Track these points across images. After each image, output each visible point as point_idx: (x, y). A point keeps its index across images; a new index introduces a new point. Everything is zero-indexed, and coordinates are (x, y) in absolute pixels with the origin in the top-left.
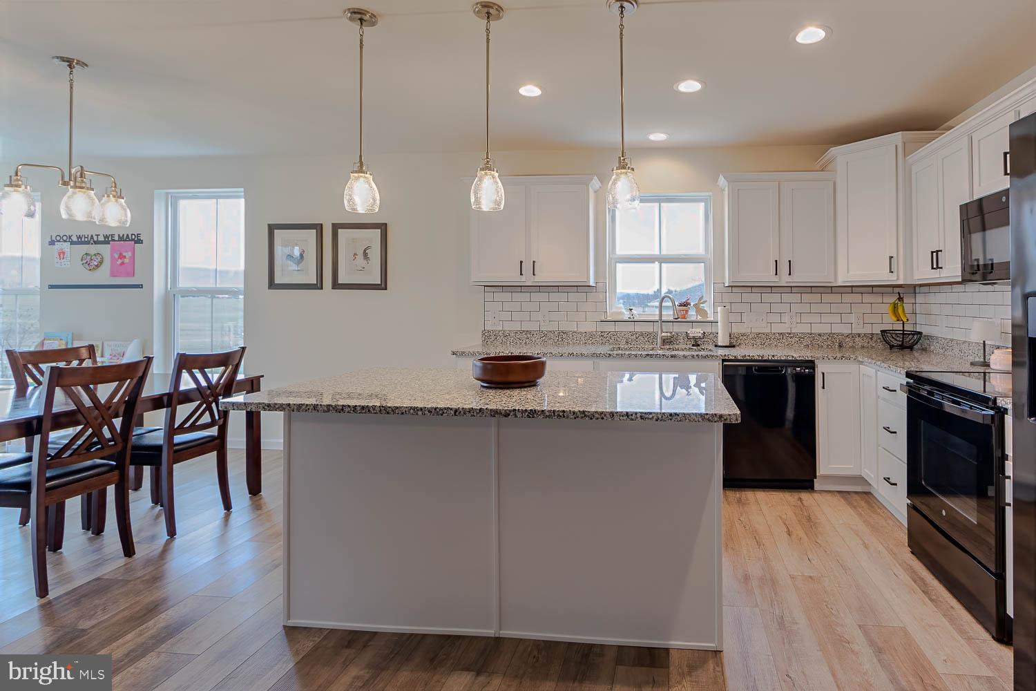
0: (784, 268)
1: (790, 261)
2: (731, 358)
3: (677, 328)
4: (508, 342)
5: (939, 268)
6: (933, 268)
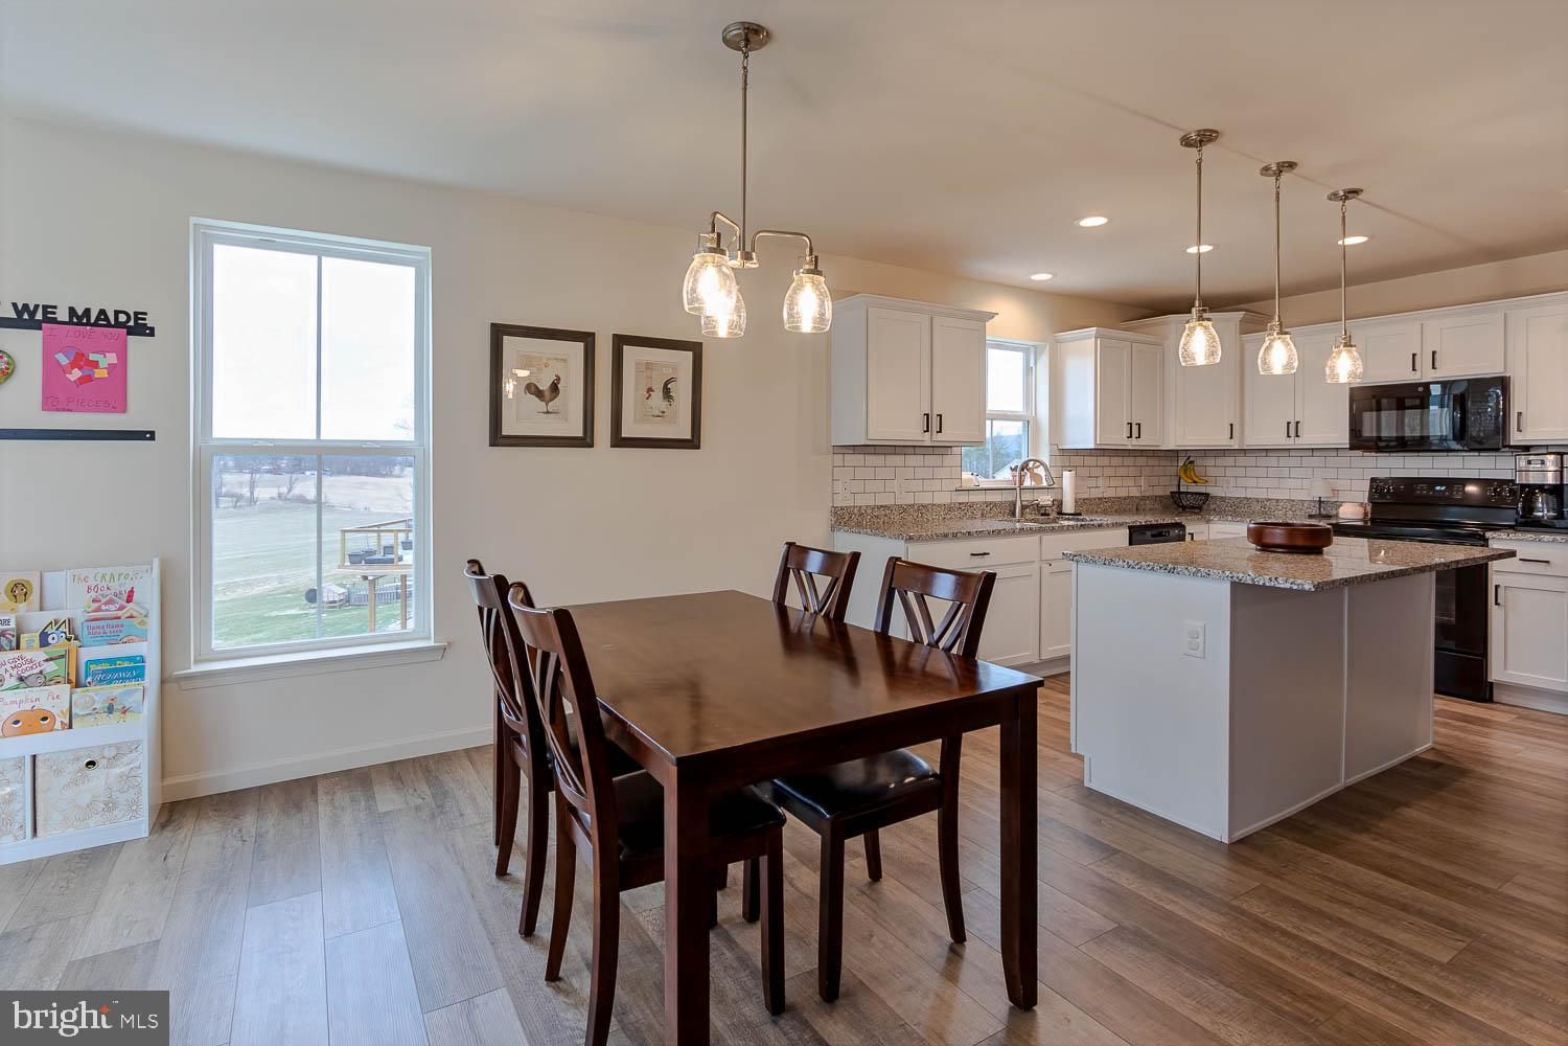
1: (1138, 424)
5: (1297, 436)
6: (1288, 436)
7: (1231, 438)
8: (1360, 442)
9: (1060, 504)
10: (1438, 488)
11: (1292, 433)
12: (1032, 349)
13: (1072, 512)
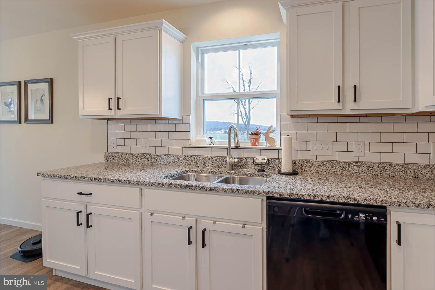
0: (349, 94)
1: (355, 86)
2: (275, 195)
3: (247, 155)
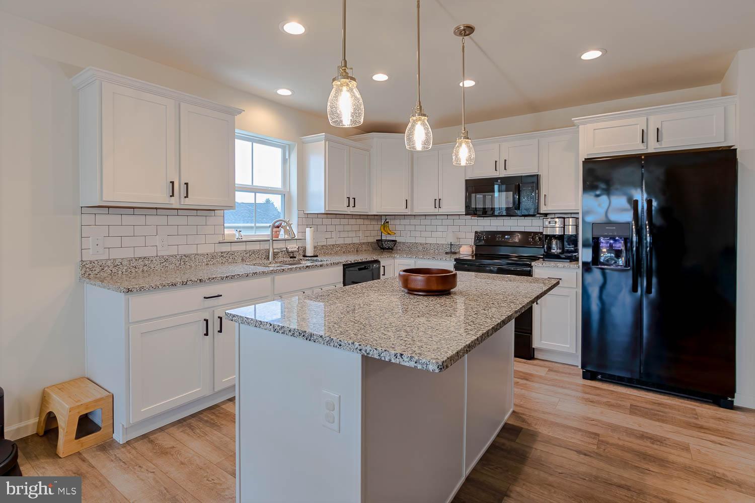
1: (354, 198)
4: (120, 272)
5: (440, 207)
6: (435, 207)
7: (407, 208)
8: (471, 211)
9: (305, 251)
10: (506, 237)
11: (437, 206)
12: (287, 146)
13: (312, 255)
